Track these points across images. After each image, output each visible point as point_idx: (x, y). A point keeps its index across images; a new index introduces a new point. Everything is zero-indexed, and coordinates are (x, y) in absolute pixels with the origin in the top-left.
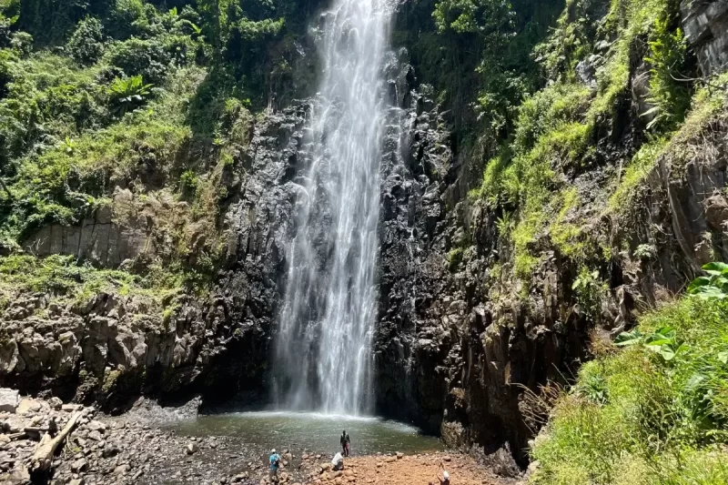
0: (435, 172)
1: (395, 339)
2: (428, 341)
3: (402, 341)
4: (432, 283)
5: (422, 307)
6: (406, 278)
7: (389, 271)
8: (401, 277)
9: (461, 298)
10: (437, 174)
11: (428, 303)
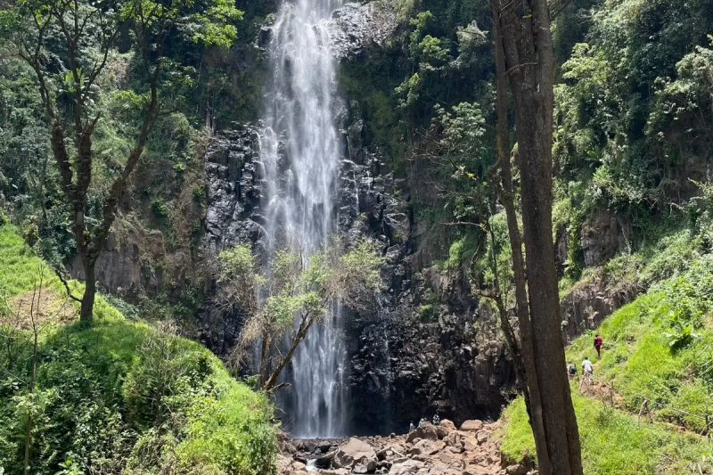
0: (397, 236)
1: (370, 372)
2: (410, 372)
3: (377, 374)
4: (403, 329)
5: (395, 348)
6: (377, 324)
7: (359, 317)
8: (371, 323)
9: (435, 341)
10: (398, 238)
11: (400, 345)
